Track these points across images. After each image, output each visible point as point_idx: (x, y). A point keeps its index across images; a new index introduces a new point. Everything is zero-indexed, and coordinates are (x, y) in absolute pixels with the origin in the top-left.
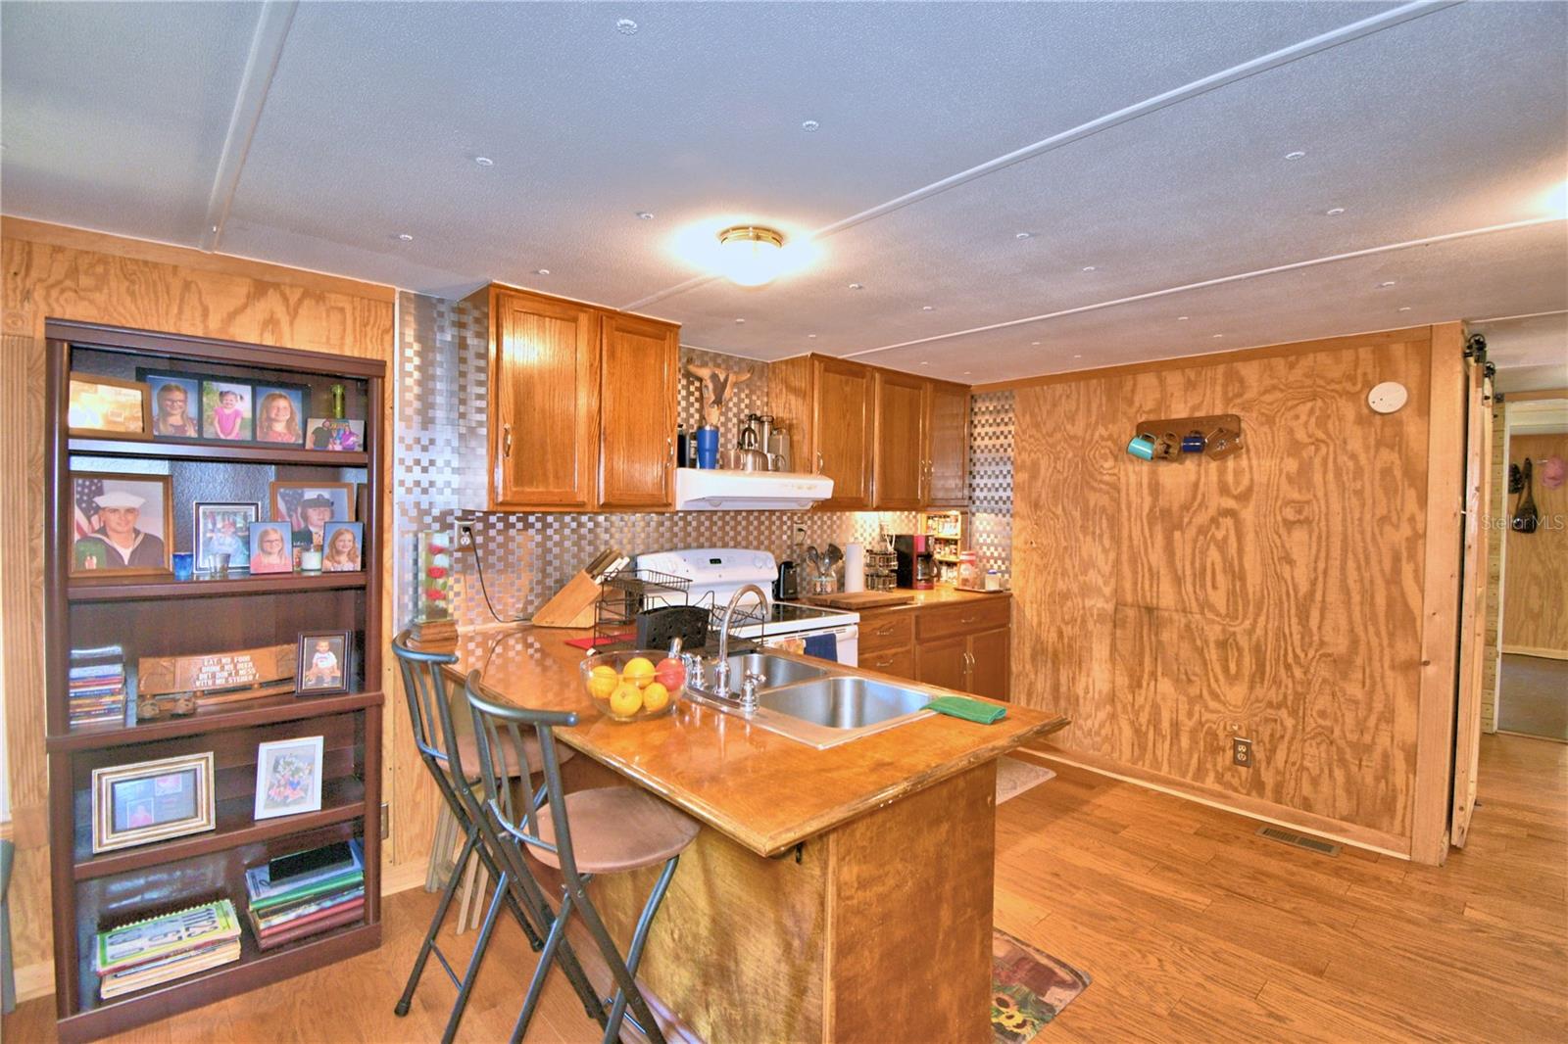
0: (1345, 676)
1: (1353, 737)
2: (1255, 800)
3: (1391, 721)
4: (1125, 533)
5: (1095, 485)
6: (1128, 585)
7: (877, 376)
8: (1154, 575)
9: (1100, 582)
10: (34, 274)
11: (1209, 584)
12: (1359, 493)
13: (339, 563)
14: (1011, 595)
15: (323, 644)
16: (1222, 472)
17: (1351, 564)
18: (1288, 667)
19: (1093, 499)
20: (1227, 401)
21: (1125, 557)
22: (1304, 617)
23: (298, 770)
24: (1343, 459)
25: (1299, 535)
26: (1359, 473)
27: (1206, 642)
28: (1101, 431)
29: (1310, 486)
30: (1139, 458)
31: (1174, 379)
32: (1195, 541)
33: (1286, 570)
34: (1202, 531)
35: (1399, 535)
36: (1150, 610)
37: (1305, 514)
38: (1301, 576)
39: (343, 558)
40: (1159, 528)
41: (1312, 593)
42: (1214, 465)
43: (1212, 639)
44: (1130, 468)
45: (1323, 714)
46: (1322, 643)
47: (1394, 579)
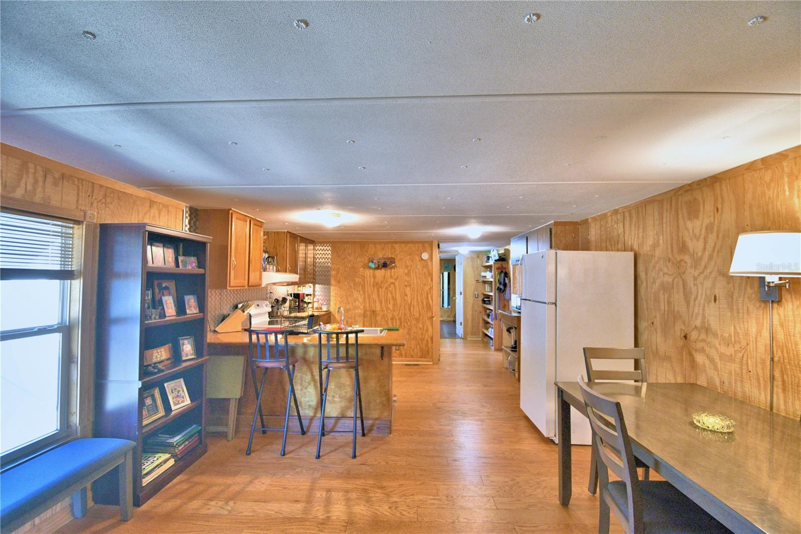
0: (418, 323)
1: (420, 337)
2: (401, 359)
3: (428, 332)
4: (366, 291)
5: (358, 275)
6: (368, 305)
7: (299, 238)
8: (375, 302)
9: (360, 304)
10: (94, 197)
11: (388, 302)
12: (420, 278)
13: (191, 310)
14: (331, 312)
15: (186, 342)
16: (391, 273)
17: (419, 296)
18: (407, 322)
19: (357, 279)
20: (392, 254)
21: (367, 297)
22: (410, 309)
23: (179, 391)
24: (417, 270)
25: (408, 288)
26: (419, 274)
27: (388, 319)
28: (359, 259)
29: (410, 277)
30: (370, 268)
31: (378, 246)
32: (385, 291)
33: (406, 298)
34: (387, 288)
35: (427, 288)
36: (373, 311)
37: (410, 283)
38: (409, 298)
39: (193, 308)
40: (375, 288)
41: (411, 303)
42: (389, 271)
43: (389, 318)
44: (367, 271)
45: (414, 333)
46: (414, 315)
47: (427, 298)
